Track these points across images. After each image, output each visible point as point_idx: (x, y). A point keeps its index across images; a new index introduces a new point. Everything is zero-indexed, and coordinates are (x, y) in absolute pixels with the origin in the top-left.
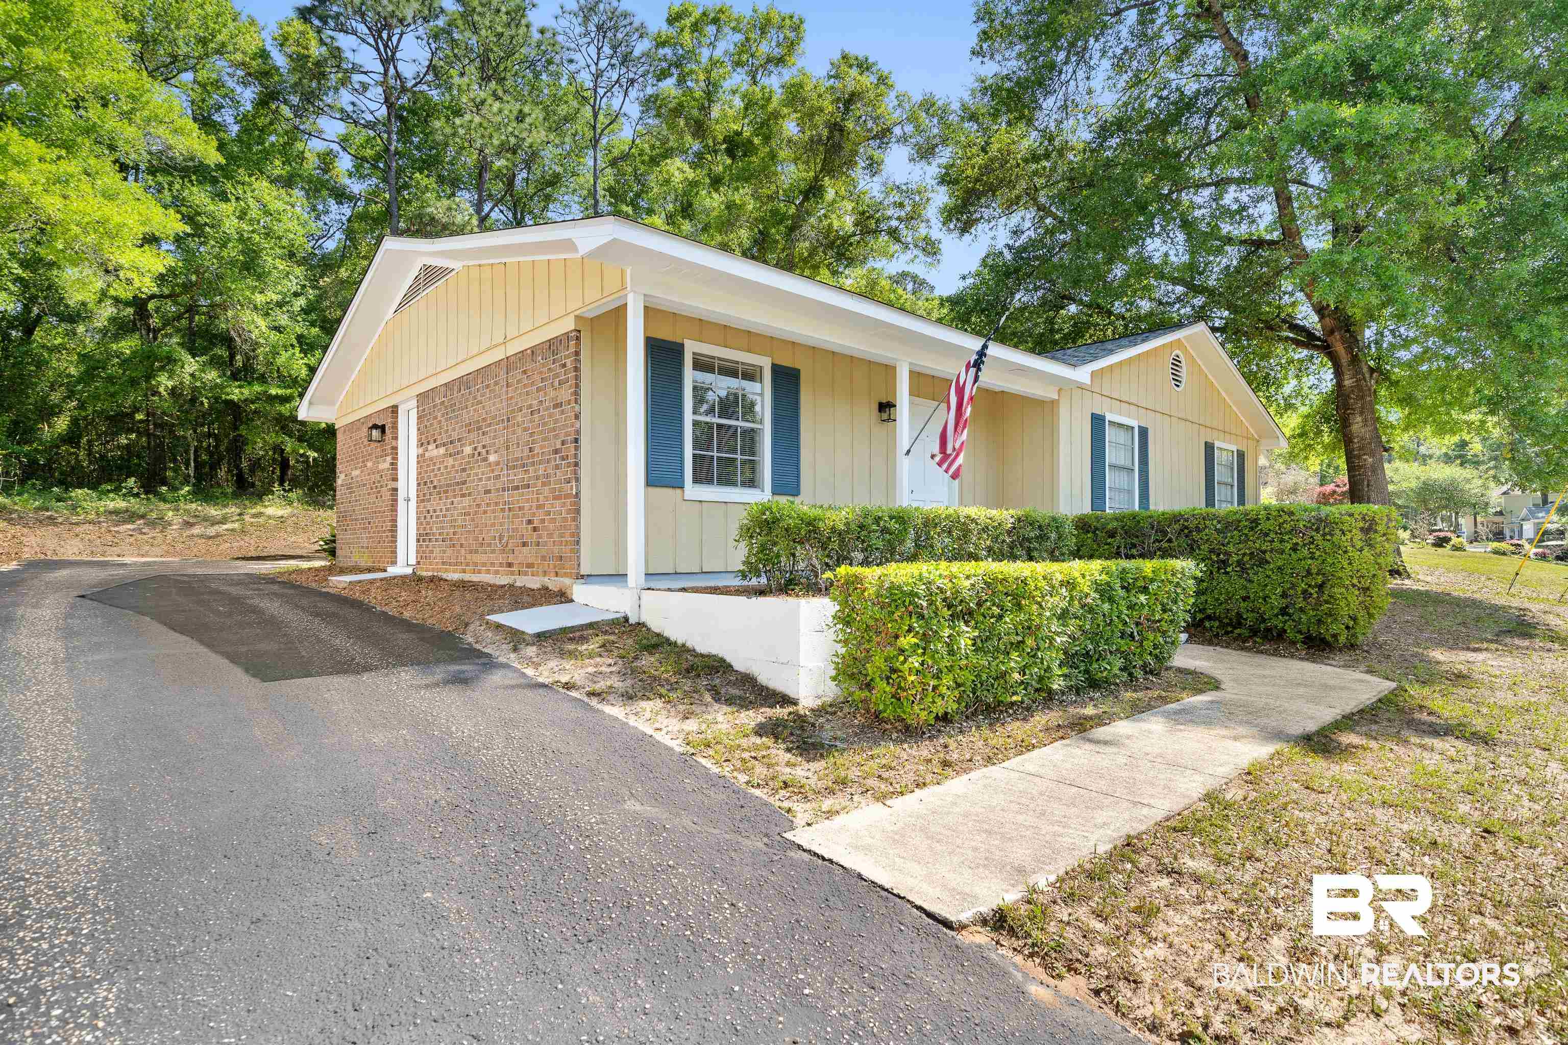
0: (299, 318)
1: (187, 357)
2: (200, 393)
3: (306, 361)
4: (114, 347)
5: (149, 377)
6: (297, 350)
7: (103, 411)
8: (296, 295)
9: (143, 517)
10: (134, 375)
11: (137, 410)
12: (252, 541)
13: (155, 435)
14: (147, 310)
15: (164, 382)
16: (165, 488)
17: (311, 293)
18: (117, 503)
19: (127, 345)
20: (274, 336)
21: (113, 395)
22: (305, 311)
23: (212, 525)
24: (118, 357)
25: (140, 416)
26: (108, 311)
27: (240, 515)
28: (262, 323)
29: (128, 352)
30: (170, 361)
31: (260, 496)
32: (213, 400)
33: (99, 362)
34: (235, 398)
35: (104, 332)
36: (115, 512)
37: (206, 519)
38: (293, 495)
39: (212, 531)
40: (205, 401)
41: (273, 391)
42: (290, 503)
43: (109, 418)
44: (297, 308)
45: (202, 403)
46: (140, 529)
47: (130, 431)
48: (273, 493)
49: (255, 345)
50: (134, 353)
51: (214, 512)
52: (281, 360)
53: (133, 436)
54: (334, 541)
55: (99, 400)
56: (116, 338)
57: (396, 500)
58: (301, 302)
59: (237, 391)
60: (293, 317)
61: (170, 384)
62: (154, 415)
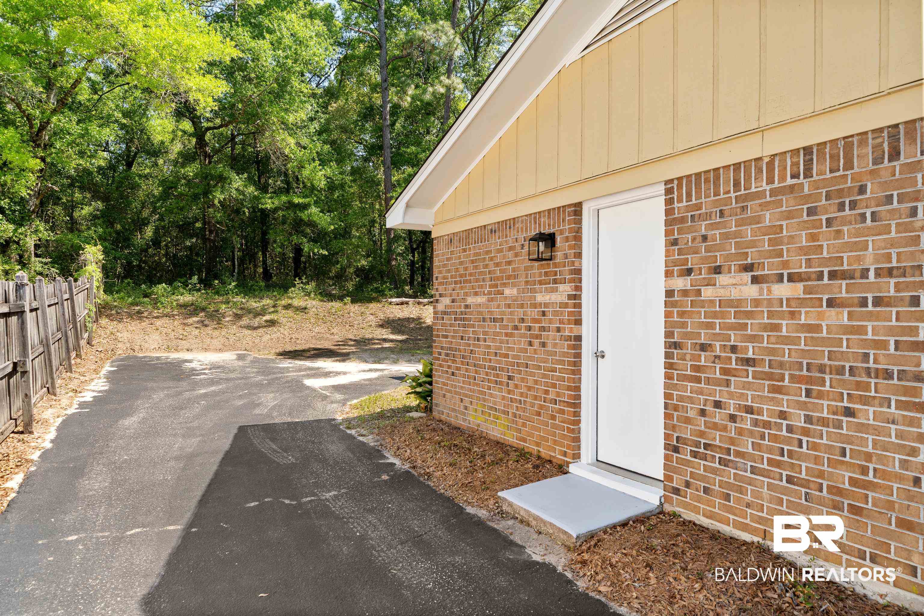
0: (315, 138)
1: (233, 175)
2: (242, 204)
3: (323, 172)
4: (183, 171)
5: (206, 193)
6: (317, 163)
7: (173, 222)
8: (312, 119)
9: (203, 309)
10: (196, 191)
11: (197, 220)
12: (286, 333)
13: (209, 239)
14: (205, 140)
15: (219, 196)
16: (217, 282)
17: (323, 118)
18: (187, 298)
19: (190, 170)
20: (300, 153)
21: (182, 209)
22: (320, 133)
23: (255, 317)
24: (185, 178)
25: (198, 225)
26: (177, 147)
27: (274, 306)
28: (292, 141)
29: (191, 174)
30: (222, 179)
31: (285, 287)
32: (251, 210)
33: (172, 183)
34: (268, 206)
35: (175, 163)
36: (184, 306)
37: (249, 311)
38: (309, 287)
39: (256, 322)
40: (246, 210)
41: (296, 200)
42: (308, 294)
43: (179, 227)
44: (312, 130)
45: (244, 212)
46: (202, 322)
47: (191, 237)
48: (294, 286)
49: (287, 159)
50: (196, 175)
51: (254, 304)
52: (306, 172)
53: (194, 240)
54: (430, 383)
55: (172, 213)
56: (183, 165)
57: (578, 355)
58: (315, 126)
59: (270, 201)
60: (310, 136)
61: (222, 197)
62: (209, 222)
